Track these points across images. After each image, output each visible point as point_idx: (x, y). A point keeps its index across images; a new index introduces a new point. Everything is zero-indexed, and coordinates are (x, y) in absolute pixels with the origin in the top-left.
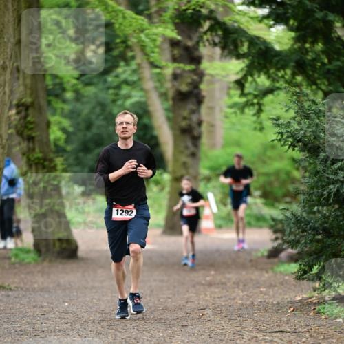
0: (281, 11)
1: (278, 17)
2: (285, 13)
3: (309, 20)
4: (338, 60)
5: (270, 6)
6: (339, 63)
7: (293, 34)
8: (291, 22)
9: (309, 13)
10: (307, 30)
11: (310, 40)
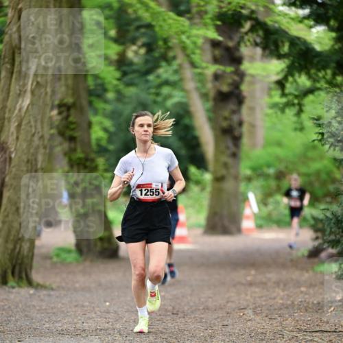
0: (321, 11)
1: (319, 18)
2: (326, 13)
5: (311, 6)
7: (334, 35)
8: (332, 23)
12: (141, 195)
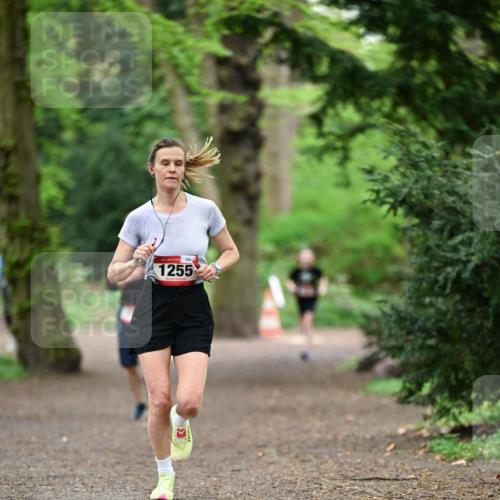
0: (376, 12)
1: (372, 24)
2: (382, 17)
3: (418, 27)
4: (460, 84)
5: (361, 9)
6: (460, 88)
7: (393, 47)
8: (392, 30)
9: (418, 15)
10: (414, 41)
11: (418, 55)
12: (163, 274)
